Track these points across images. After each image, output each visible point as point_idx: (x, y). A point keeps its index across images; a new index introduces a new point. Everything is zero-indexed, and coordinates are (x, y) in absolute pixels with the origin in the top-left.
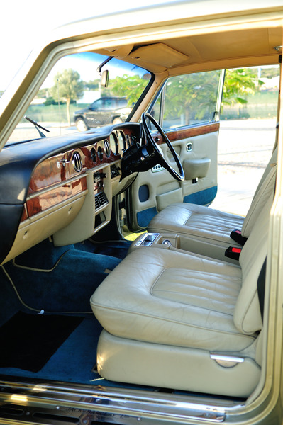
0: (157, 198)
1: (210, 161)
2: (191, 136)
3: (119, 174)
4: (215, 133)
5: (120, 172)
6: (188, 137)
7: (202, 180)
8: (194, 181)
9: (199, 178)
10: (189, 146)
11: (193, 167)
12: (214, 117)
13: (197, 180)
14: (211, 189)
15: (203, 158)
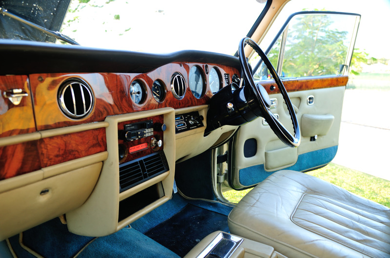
0: (266, 154)
1: (333, 117)
2: (314, 89)
3: (202, 125)
4: (342, 88)
5: (205, 122)
6: (311, 89)
7: (321, 138)
8: (313, 139)
9: (318, 135)
10: (310, 99)
11: (313, 123)
12: (341, 70)
13: (316, 138)
14: (330, 149)
15: (326, 114)
